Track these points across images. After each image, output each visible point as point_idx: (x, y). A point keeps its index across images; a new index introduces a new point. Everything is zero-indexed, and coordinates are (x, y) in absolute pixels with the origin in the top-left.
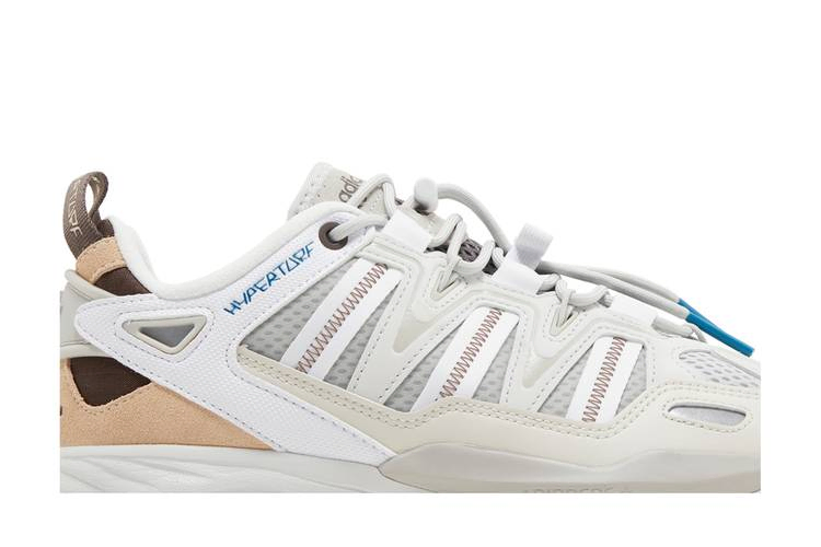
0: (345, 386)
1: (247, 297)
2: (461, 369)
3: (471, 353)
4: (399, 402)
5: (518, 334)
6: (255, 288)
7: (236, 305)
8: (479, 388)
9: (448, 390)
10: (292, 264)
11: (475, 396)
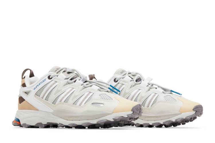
0: (47, 100)
1: (36, 87)
2: (63, 98)
3: (66, 95)
4: (54, 103)
5: (74, 92)
6: (37, 86)
7: (35, 88)
8: (65, 100)
9: (61, 101)
10: (43, 82)
11: (64, 102)
